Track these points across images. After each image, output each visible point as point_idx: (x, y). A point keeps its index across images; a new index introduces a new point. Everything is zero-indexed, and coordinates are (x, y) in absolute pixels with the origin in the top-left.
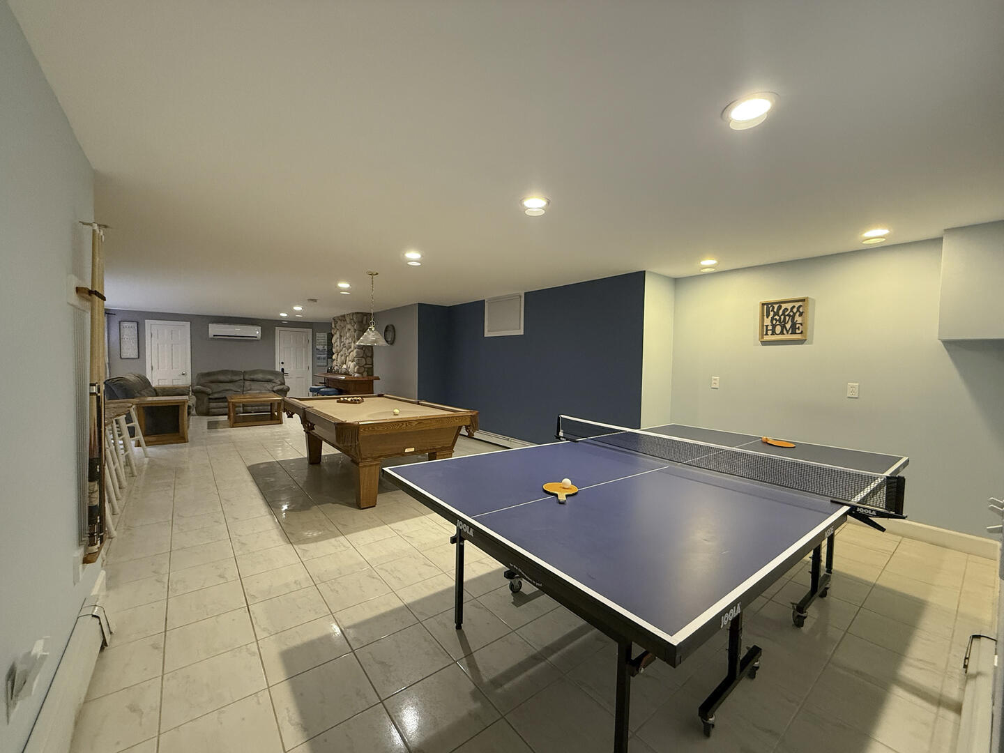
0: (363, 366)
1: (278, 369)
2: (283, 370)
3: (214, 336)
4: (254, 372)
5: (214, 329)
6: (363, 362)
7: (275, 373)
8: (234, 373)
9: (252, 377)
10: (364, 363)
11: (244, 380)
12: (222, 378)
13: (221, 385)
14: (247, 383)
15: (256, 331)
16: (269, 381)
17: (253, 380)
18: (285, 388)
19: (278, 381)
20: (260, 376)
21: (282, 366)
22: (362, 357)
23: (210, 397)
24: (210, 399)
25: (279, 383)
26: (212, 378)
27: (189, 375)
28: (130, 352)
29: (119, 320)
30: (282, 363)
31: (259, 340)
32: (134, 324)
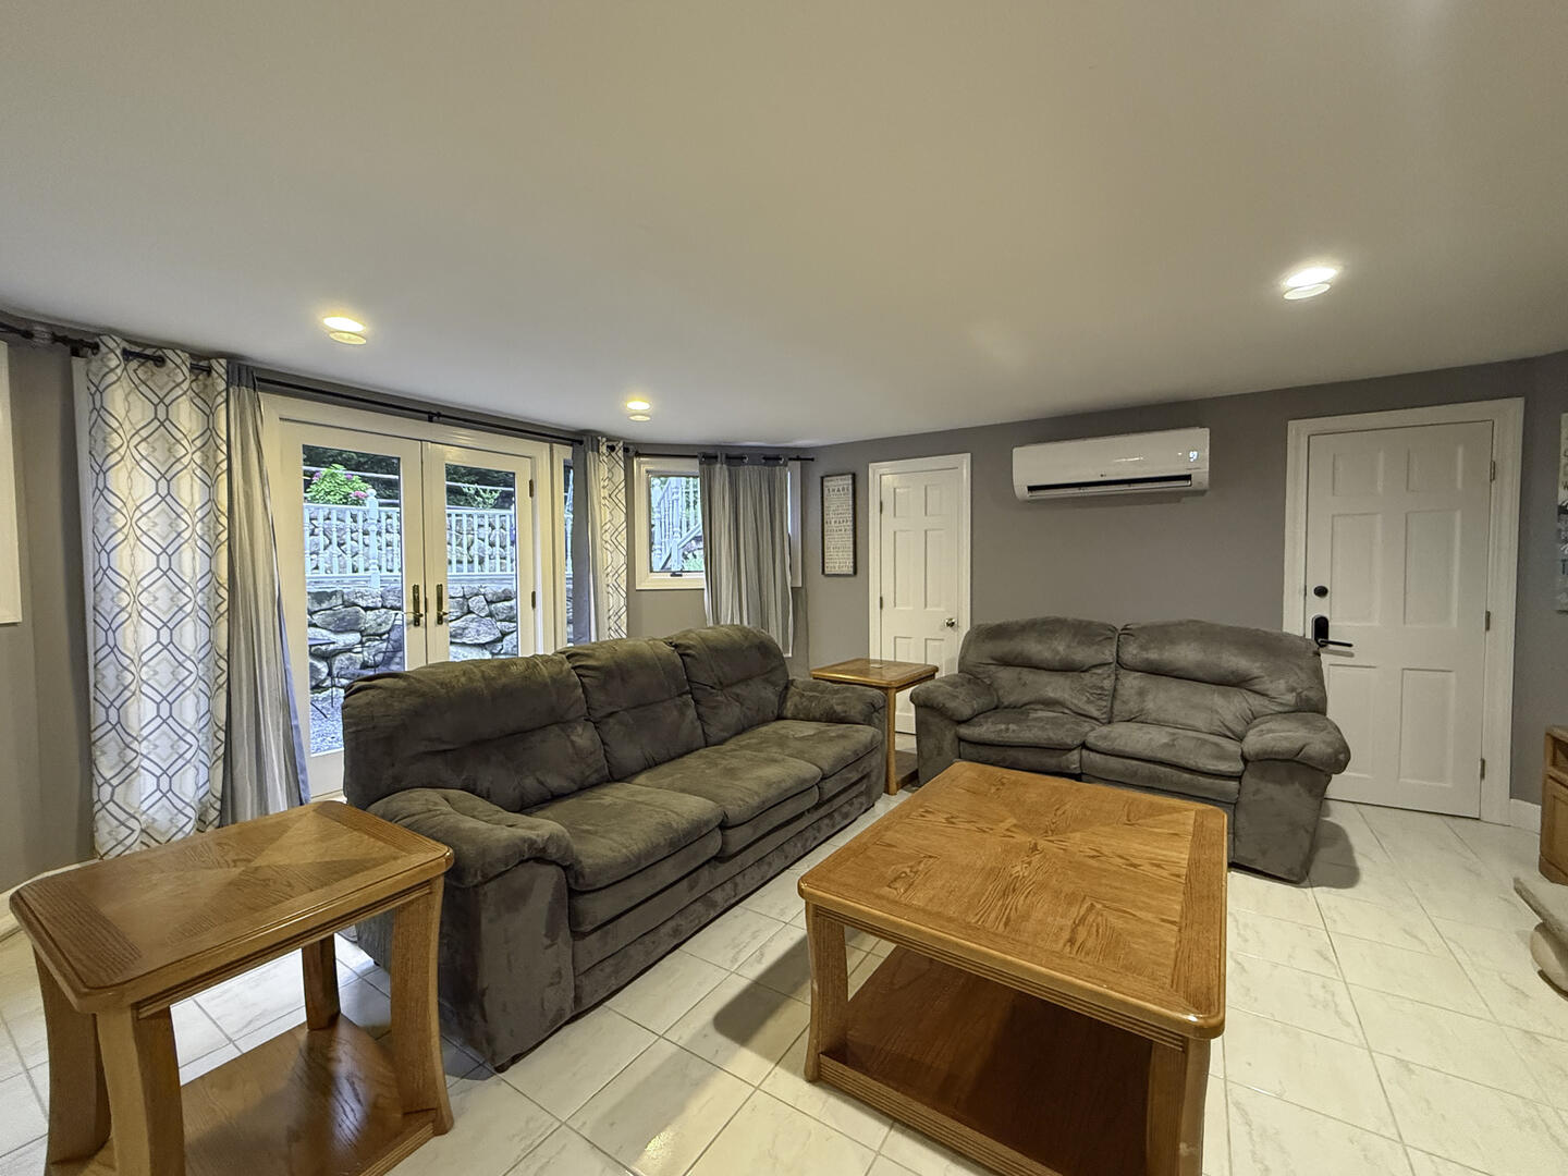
1: (1296, 623)
2: (1321, 626)
3: (1031, 489)
4: (1164, 633)
5: (1034, 465)
7: (1272, 645)
8: (1085, 631)
9: (1153, 655)
11: (1120, 664)
12: (1034, 648)
13: (1028, 676)
14: (1132, 682)
15: (1188, 452)
16: (1237, 682)
17: (1155, 671)
18: (1317, 745)
19: (1281, 688)
20: (1186, 654)
21: (1320, 608)
23: (964, 731)
24: (961, 739)
25: (1290, 698)
26: (1004, 647)
27: (965, 627)
28: (840, 560)
29: (822, 474)
30: (1321, 592)
31: (1202, 493)
32: (848, 481)
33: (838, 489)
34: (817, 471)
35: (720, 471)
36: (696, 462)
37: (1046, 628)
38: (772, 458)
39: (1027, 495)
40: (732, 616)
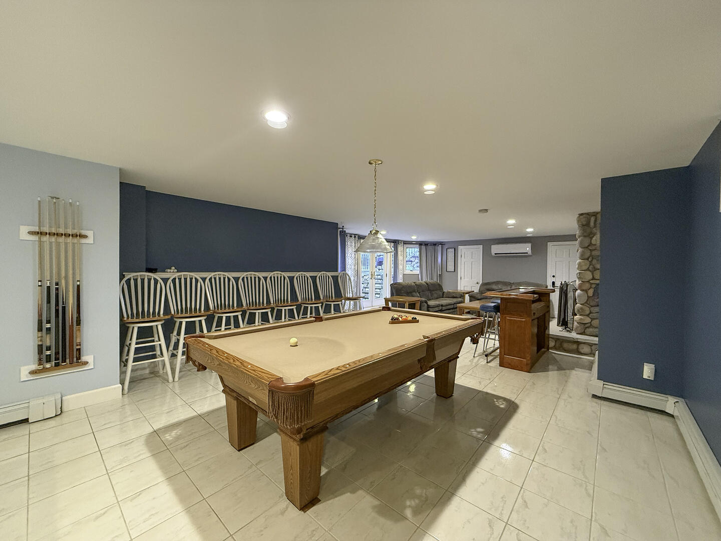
0: (588, 282)
1: (549, 282)
2: (553, 283)
3: (495, 254)
4: (520, 284)
5: (496, 249)
6: (589, 276)
8: (505, 283)
10: (591, 277)
12: (494, 287)
15: (527, 248)
21: (553, 279)
22: (588, 269)
26: (488, 287)
27: (481, 283)
28: (451, 268)
29: (447, 248)
30: (554, 276)
31: (530, 256)
32: (453, 250)
33: (451, 252)
34: (445, 247)
35: (423, 247)
36: (418, 245)
37: (497, 283)
38: (435, 244)
39: (494, 255)
40: (425, 279)
